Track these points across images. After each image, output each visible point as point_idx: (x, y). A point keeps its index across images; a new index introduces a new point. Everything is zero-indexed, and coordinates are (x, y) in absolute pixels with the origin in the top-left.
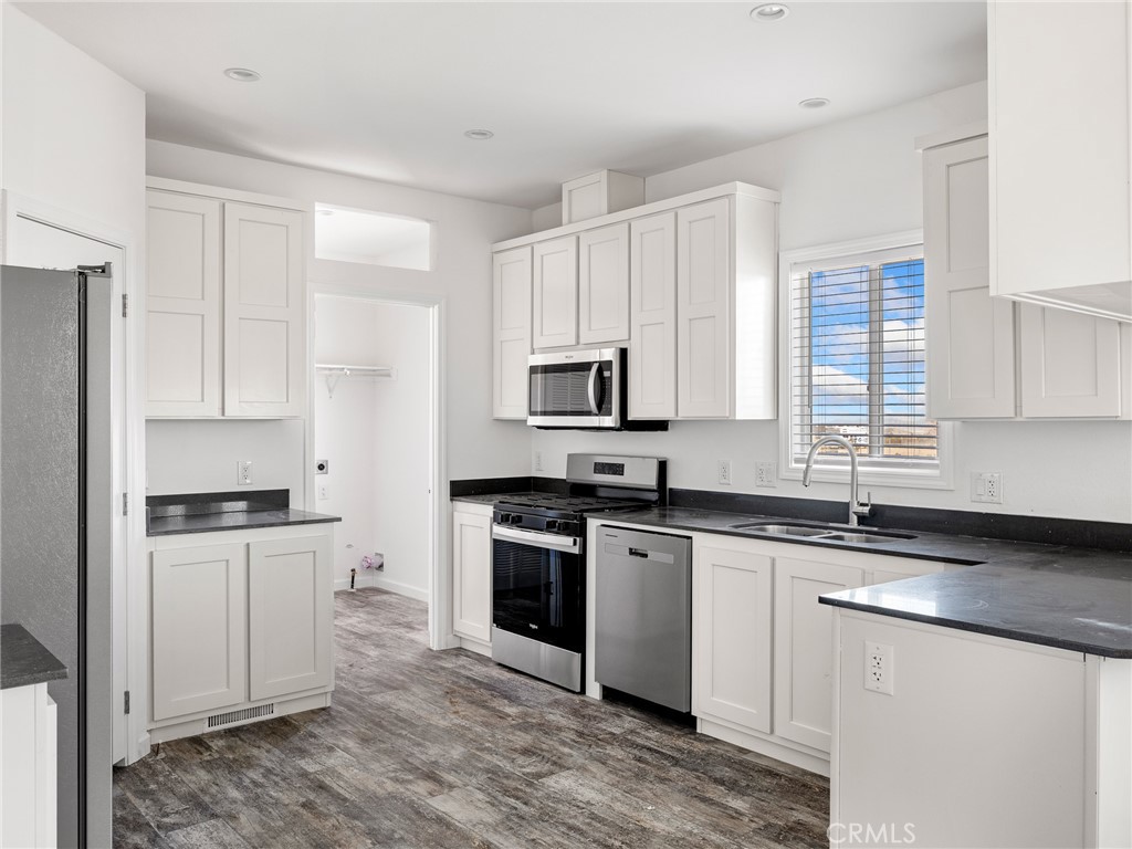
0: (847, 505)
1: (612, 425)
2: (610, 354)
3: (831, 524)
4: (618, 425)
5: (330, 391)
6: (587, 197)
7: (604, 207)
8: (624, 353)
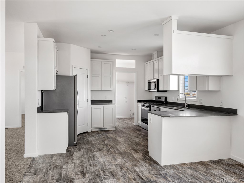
0: (185, 104)
1: (156, 91)
2: (156, 80)
3: (183, 107)
4: (157, 91)
5: (127, 86)
6: (155, 55)
7: (157, 57)
8: (158, 80)
